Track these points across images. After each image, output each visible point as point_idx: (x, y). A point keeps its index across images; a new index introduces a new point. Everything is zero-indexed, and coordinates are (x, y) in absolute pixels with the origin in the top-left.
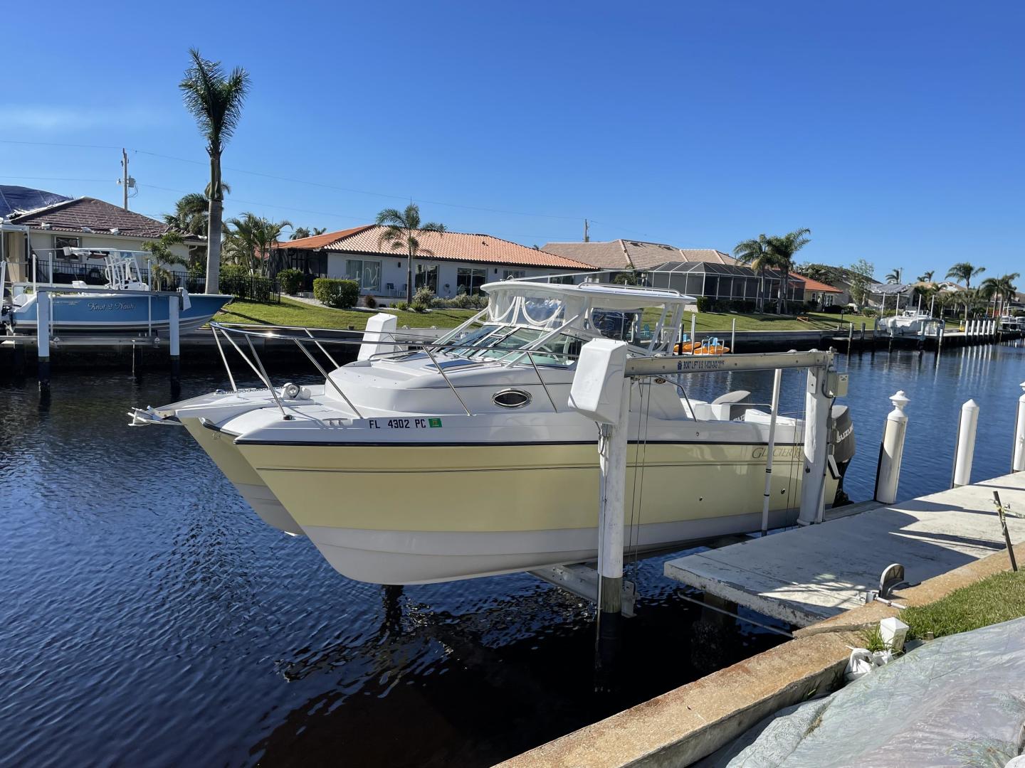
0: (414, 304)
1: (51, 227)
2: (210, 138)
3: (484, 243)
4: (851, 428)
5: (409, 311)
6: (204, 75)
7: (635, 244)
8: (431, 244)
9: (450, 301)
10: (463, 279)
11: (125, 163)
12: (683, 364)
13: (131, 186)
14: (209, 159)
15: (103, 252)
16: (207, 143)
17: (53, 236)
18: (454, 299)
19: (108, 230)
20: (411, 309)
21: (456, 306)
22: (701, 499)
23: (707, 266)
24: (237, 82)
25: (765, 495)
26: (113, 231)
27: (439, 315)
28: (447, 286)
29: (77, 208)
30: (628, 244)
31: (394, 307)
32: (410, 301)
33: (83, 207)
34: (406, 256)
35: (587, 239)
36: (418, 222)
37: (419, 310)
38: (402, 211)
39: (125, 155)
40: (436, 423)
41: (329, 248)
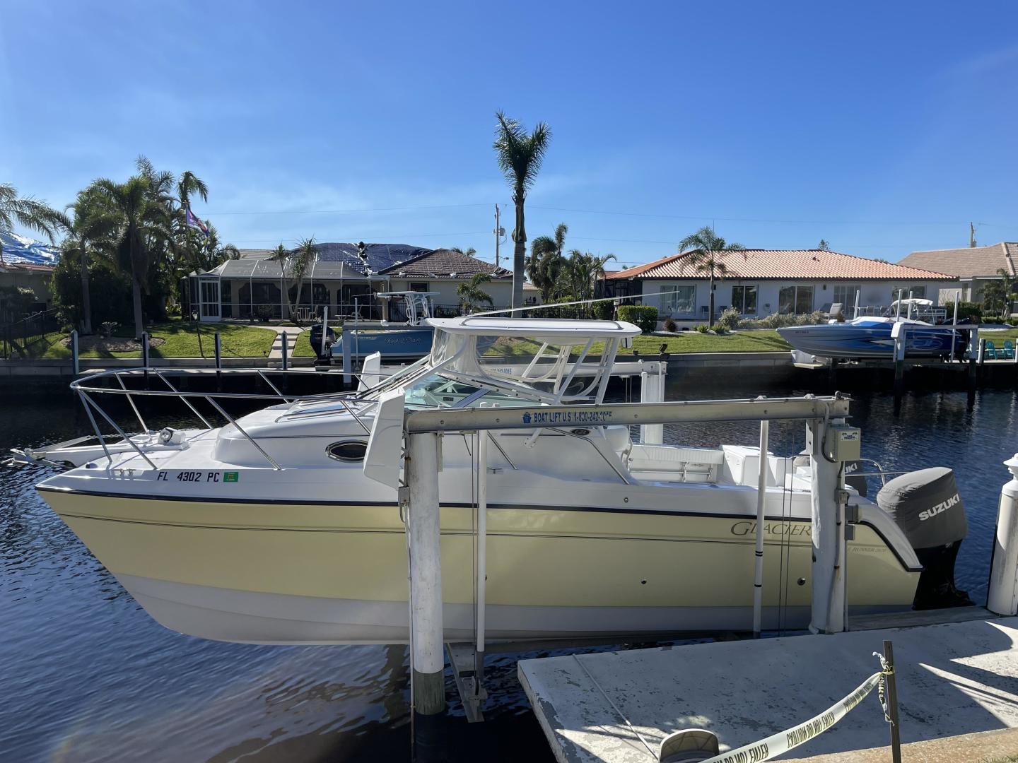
0: (716, 325)
1: (406, 275)
2: (515, 188)
3: (814, 259)
4: (952, 502)
5: (710, 334)
6: (509, 134)
8: (737, 265)
9: (759, 322)
10: (784, 295)
11: (497, 216)
12: (533, 417)
13: (502, 235)
14: (514, 206)
15: (400, 295)
16: (513, 192)
17: (408, 282)
18: (766, 320)
20: (712, 331)
21: (766, 326)
22: (644, 582)
24: (540, 138)
25: (756, 585)
27: (740, 337)
28: (767, 305)
29: (430, 258)
30: (1014, 249)
31: (696, 330)
32: (712, 324)
33: (435, 256)
34: (709, 279)
35: (973, 244)
36: (723, 244)
37: (720, 332)
38: (702, 235)
39: (497, 209)
40: (231, 476)
41: (643, 276)
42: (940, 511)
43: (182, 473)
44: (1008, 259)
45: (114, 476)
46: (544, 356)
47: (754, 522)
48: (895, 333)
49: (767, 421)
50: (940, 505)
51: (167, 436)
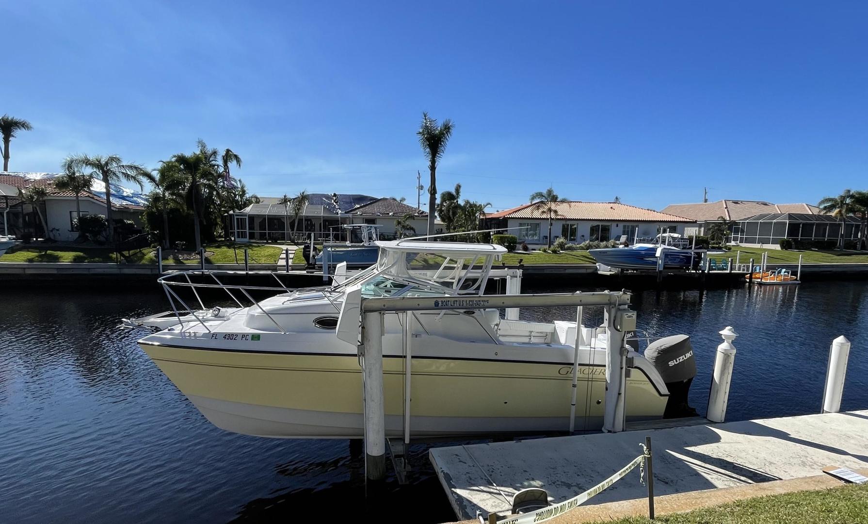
0: (552, 247)
1: (362, 214)
3: (612, 208)
4: (688, 355)
5: (548, 253)
7: (736, 203)
8: (565, 211)
9: (578, 246)
10: (594, 230)
11: (419, 178)
12: (440, 303)
13: (422, 189)
14: (430, 172)
15: (358, 226)
17: (363, 218)
18: (582, 245)
19: (388, 214)
20: (550, 252)
21: (582, 248)
22: (506, 403)
23: (791, 216)
25: (573, 405)
26: (390, 214)
27: (566, 255)
28: (583, 236)
29: (377, 203)
30: (730, 204)
31: (540, 250)
32: (550, 247)
33: (380, 203)
34: (548, 219)
35: (706, 201)
36: (557, 198)
37: (554, 252)
38: (545, 192)
39: (419, 173)
40: (255, 337)
41: (508, 216)
42: (681, 361)
43: (226, 335)
44: (726, 210)
45: (185, 336)
46: (447, 265)
47: (572, 367)
48: (658, 254)
49: (582, 307)
50: (681, 357)
51: (217, 312)
